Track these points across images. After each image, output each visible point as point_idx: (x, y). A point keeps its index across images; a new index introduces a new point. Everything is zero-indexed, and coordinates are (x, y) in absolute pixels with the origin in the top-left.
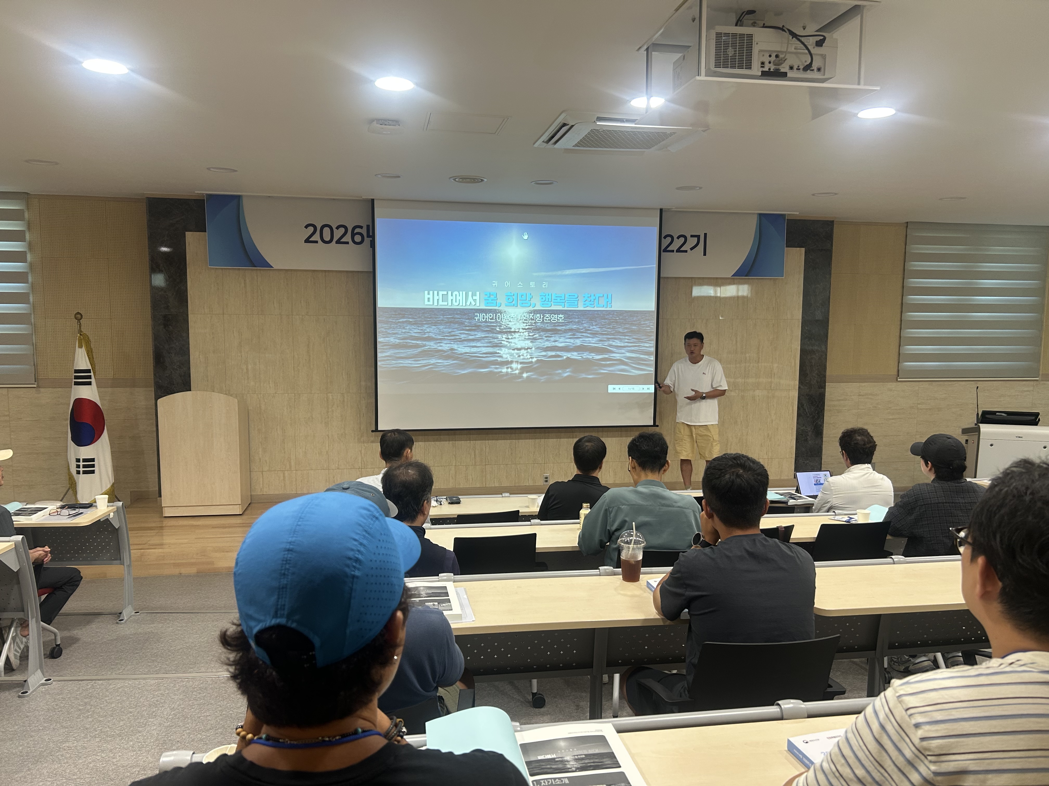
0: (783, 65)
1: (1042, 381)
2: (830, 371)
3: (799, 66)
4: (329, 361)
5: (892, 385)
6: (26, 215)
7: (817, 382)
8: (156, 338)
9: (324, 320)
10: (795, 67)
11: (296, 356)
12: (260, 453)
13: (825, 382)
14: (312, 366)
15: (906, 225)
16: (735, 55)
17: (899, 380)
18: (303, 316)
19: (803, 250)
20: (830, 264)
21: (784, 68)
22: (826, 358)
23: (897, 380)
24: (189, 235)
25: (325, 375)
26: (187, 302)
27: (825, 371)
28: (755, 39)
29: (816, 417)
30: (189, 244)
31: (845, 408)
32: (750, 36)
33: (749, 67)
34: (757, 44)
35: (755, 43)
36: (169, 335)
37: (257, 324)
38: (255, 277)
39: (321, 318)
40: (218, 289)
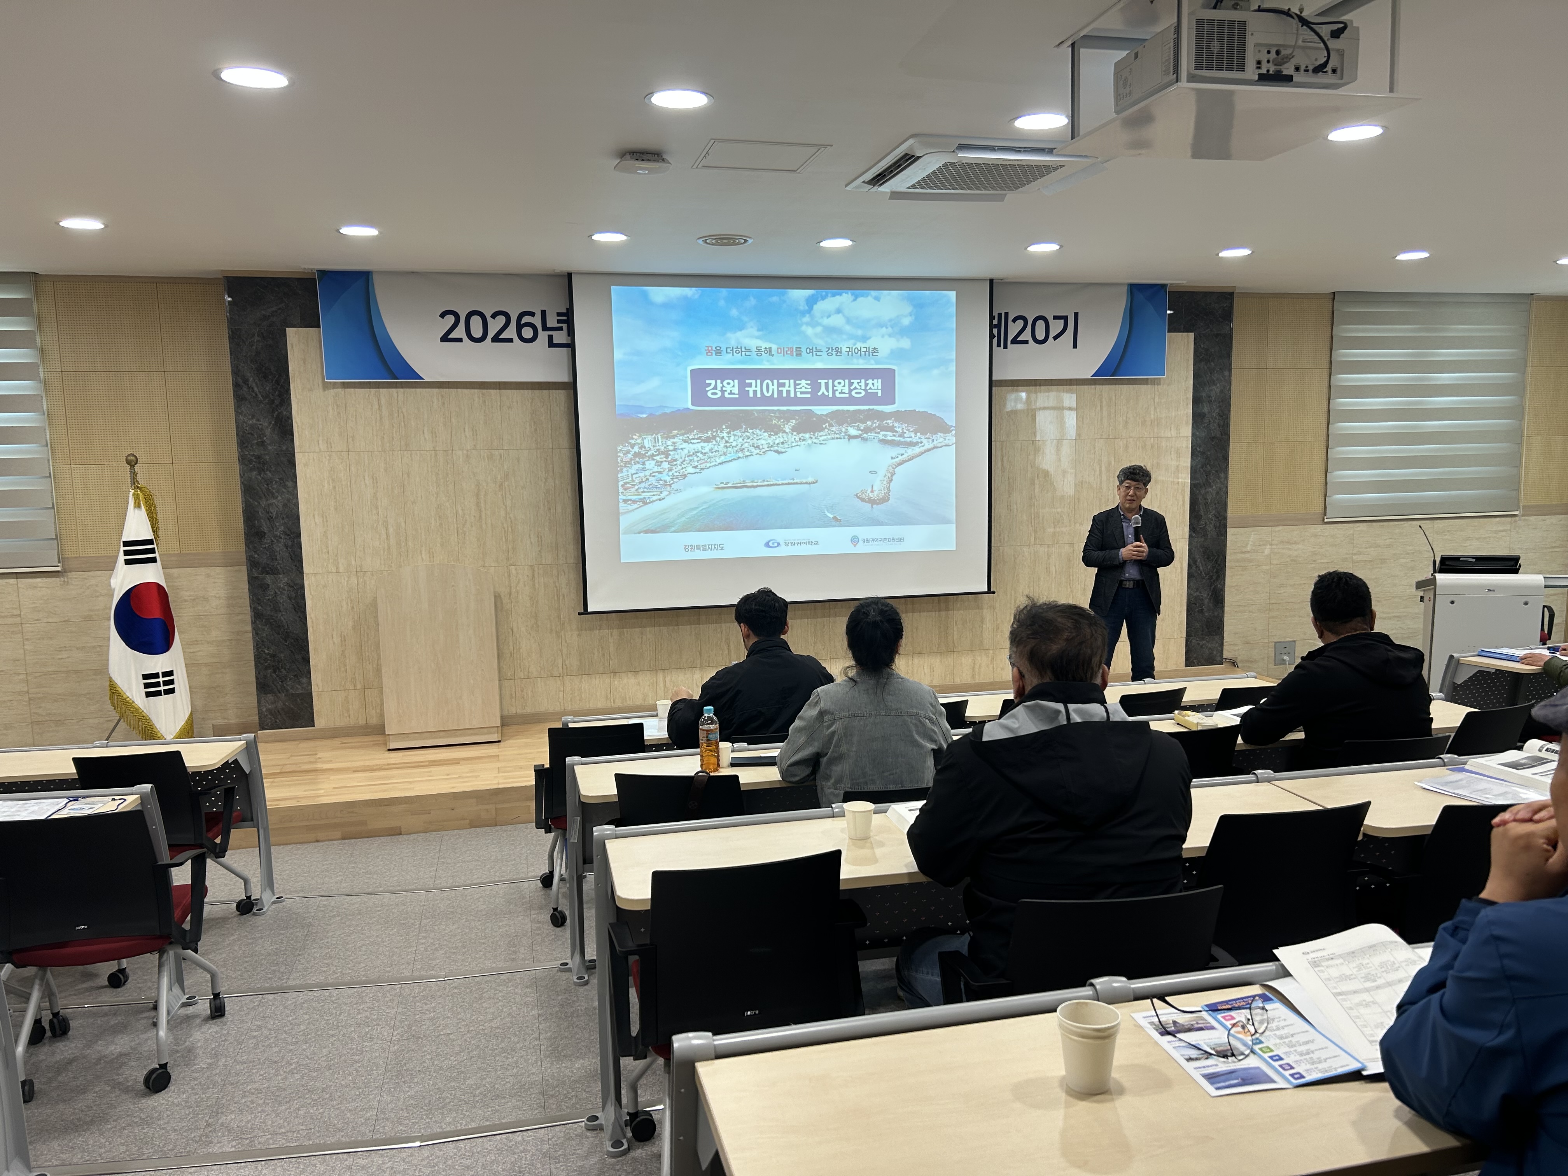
0: (1286, 65)
1: (1523, 516)
2: (1233, 512)
3: (1307, 67)
4: (510, 518)
5: (1319, 528)
6: (35, 306)
7: (1215, 527)
8: (249, 490)
9: (501, 457)
10: (1303, 68)
11: (460, 512)
13: (1225, 527)
14: (484, 526)
15: (1332, 296)
16: (1221, 51)
17: (1326, 520)
18: (467, 450)
19: (1192, 335)
20: (1229, 355)
21: (1288, 70)
22: (1227, 492)
23: (1324, 519)
24: (291, 332)
25: (504, 539)
26: (292, 434)
27: (1226, 511)
28: (1250, 28)
29: (1214, 578)
30: (292, 347)
31: (1251, 564)
32: (1243, 24)
33: (1241, 68)
34: (1252, 34)
35: (1250, 33)
36: (267, 485)
37: (400, 465)
38: (395, 395)
39: (496, 453)
40: (339, 413)
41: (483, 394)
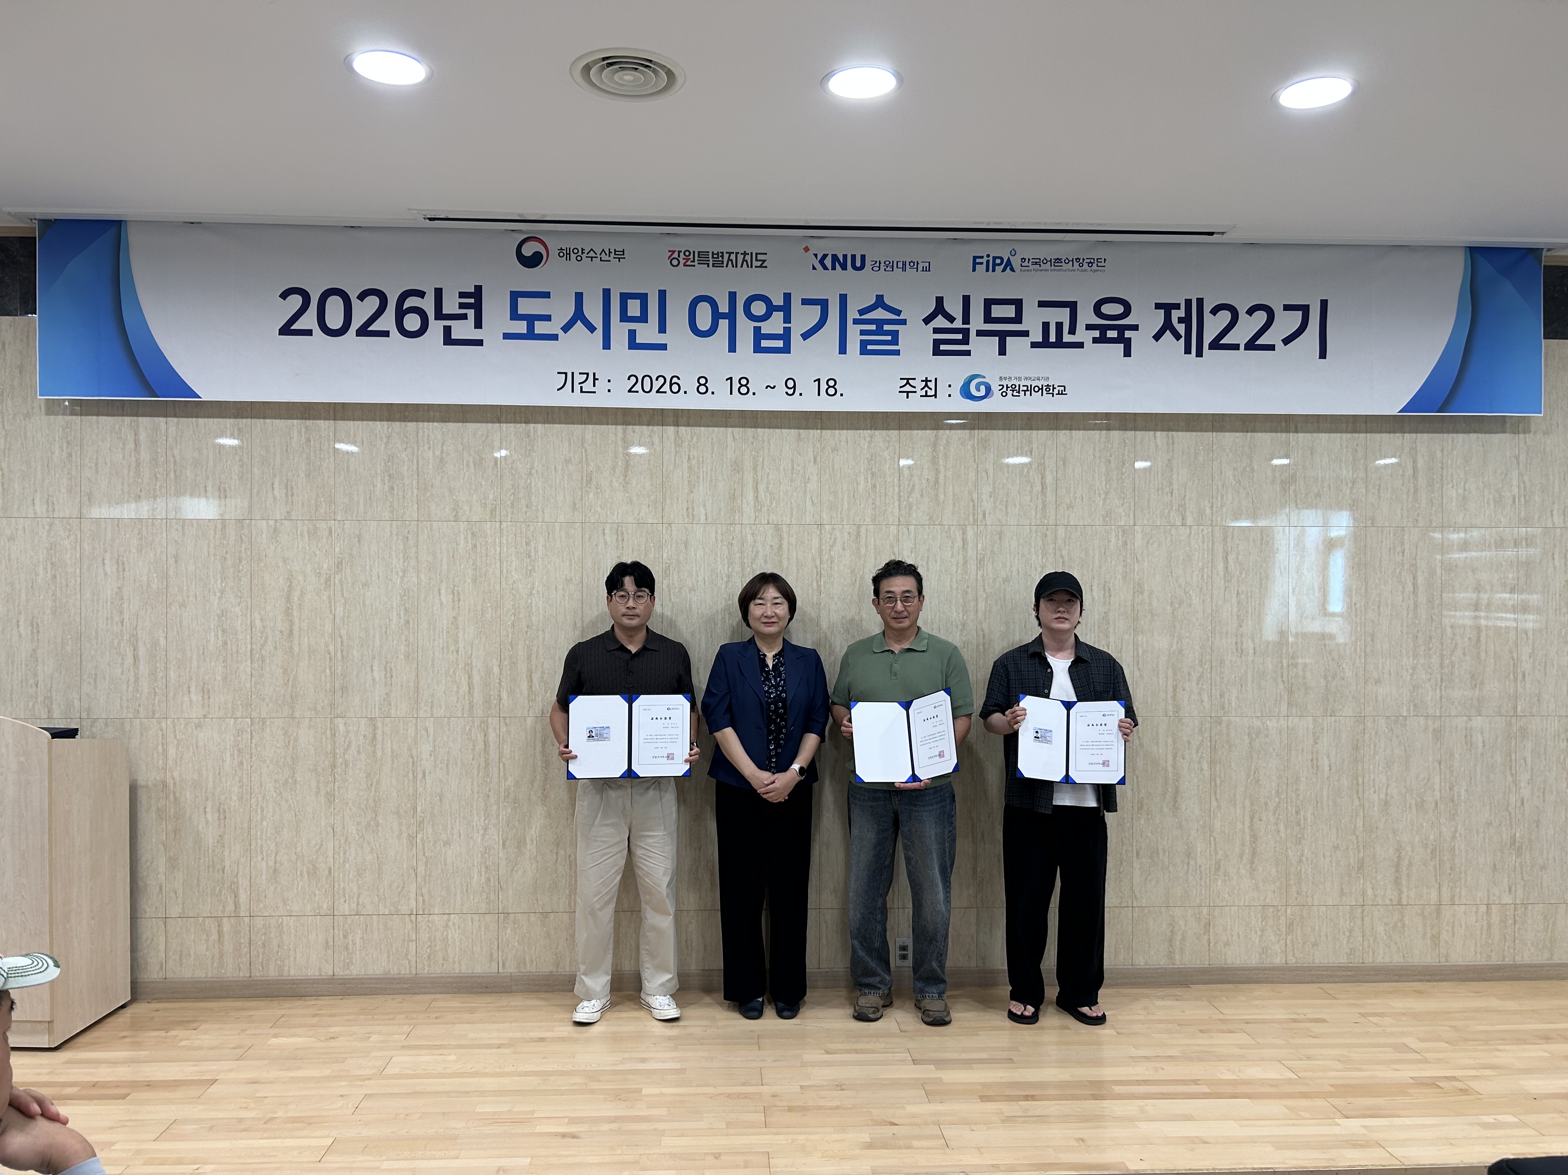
9: (330, 532)
12: (162, 870)
14: (296, 649)
18: (276, 521)
37: (164, 542)
38: (163, 426)
39: (322, 525)
40: (70, 455)
41: (306, 428)
